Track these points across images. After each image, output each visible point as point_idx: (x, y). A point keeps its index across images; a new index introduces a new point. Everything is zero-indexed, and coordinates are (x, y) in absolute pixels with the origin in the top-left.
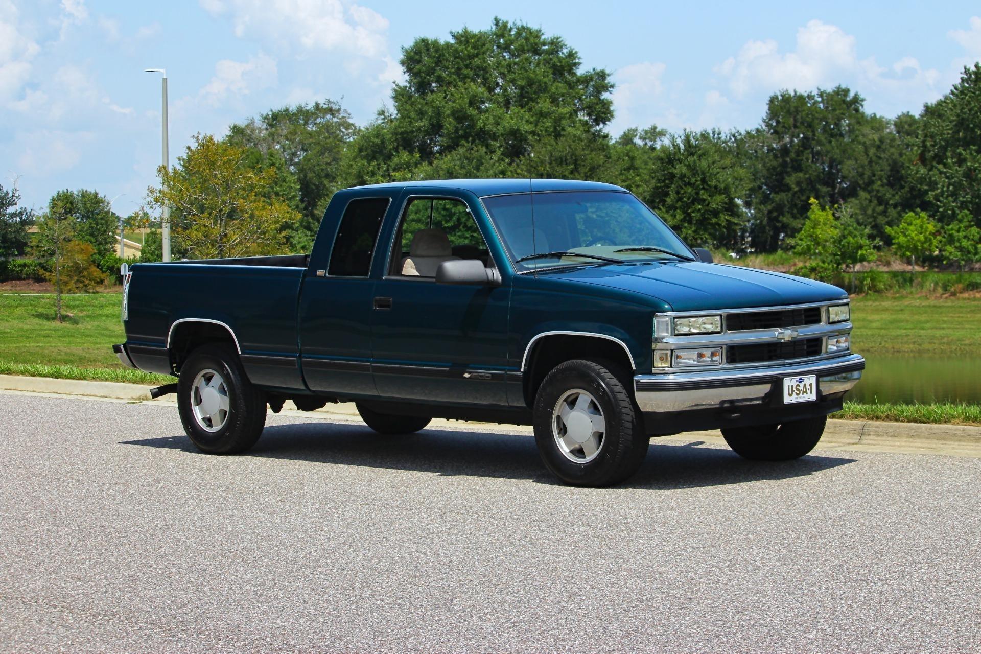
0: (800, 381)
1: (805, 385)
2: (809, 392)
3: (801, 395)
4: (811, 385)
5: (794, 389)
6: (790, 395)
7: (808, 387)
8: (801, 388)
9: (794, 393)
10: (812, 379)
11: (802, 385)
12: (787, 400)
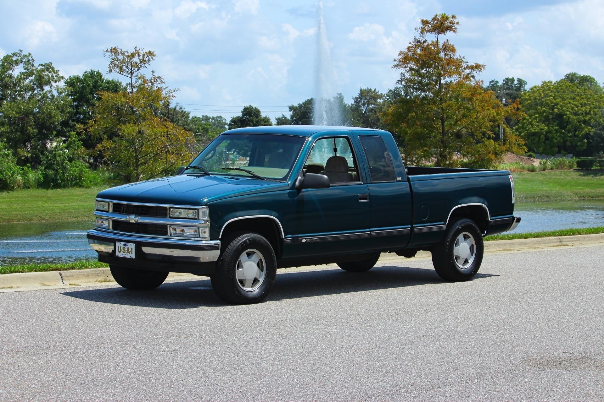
0: (125, 245)
1: (128, 248)
2: (131, 252)
3: (126, 253)
4: (132, 249)
5: (122, 249)
6: (120, 252)
7: (130, 250)
8: (126, 249)
9: (122, 251)
10: (133, 246)
11: (126, 247)
12: (118, 254)
